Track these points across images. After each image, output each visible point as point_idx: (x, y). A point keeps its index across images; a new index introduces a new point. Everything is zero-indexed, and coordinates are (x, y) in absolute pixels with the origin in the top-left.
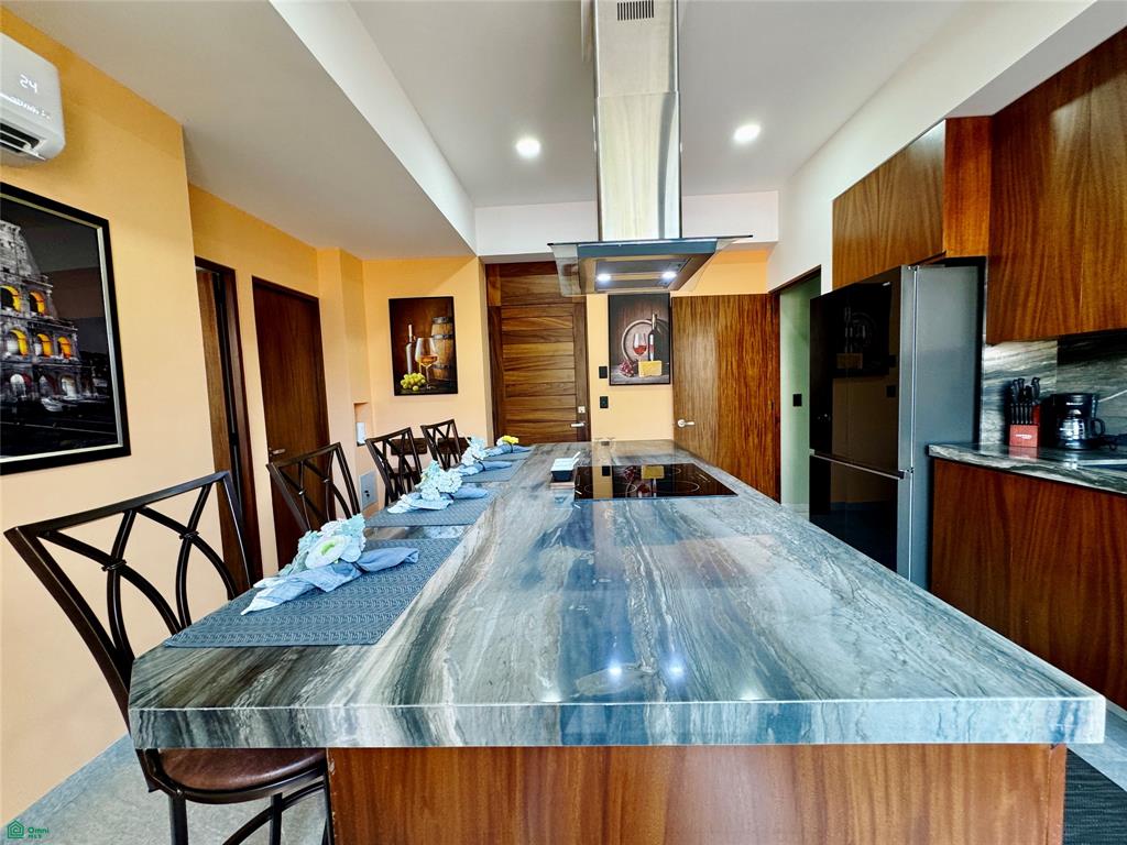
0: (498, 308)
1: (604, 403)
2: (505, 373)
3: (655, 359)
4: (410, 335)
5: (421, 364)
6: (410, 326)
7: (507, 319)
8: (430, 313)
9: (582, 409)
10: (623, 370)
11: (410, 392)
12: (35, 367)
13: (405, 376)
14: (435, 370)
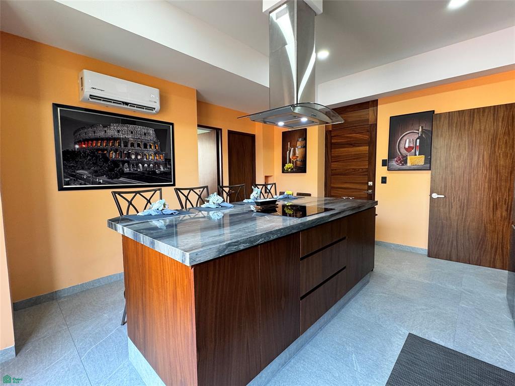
0: (330, 131)
1: (384, 180)
2: (332, 163)
3: (420, 154)
4: (289, 147)
5: (292, 159)
6: (289, 143)
7: (335, 136)
8: (297, 137)
9: (370, 183)
10: (397, 161)
11: (288, 172)
12: (155, 162)
13: (286, 165)
14: (297, 162)
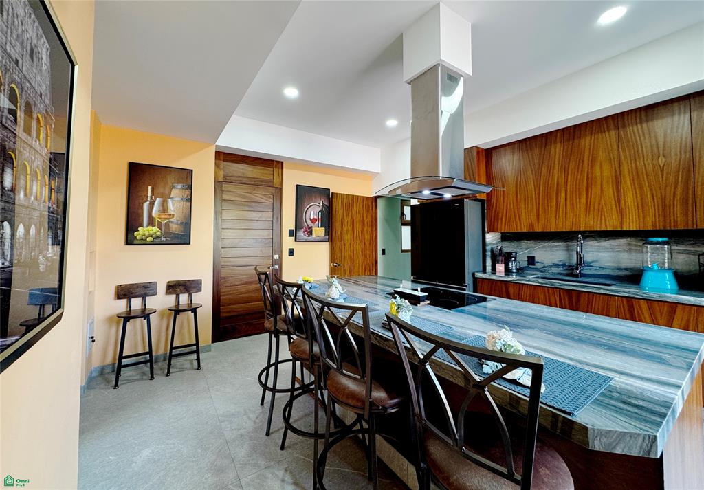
0: (222, 183)
1: (291, 252)
3: (321, 227)
4: (149, 194)
5: (157, 219)
6: (150, 188)
7: (227, 192)
8: (171, 179)
9: (277, 257)
10: (304, 232)
11: (144, 242)
13: (140, 229)
14: (171, 225)
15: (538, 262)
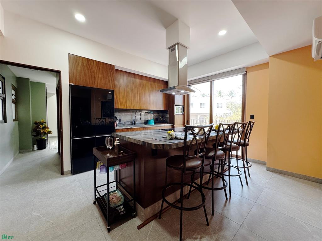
15: (122, 121)
